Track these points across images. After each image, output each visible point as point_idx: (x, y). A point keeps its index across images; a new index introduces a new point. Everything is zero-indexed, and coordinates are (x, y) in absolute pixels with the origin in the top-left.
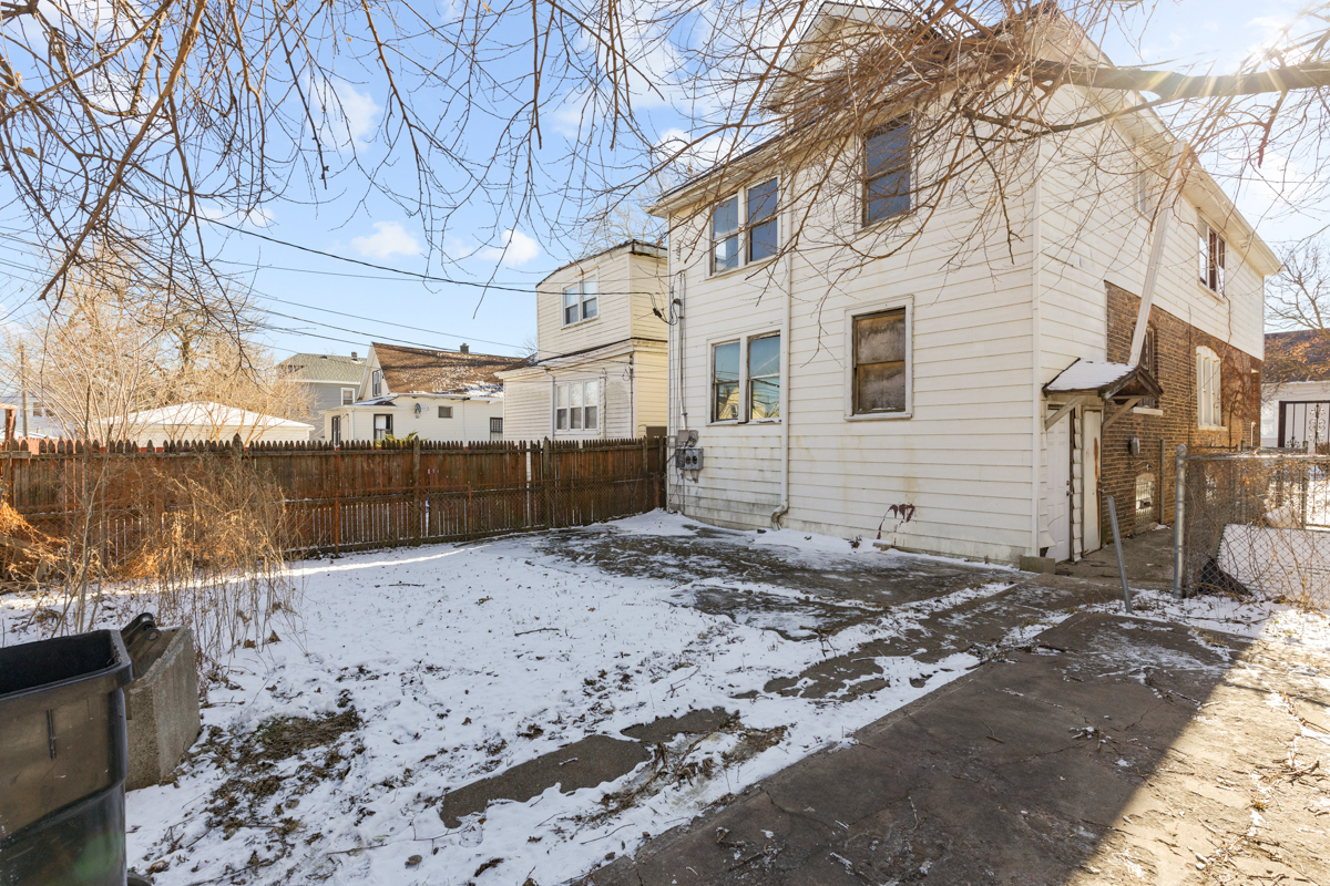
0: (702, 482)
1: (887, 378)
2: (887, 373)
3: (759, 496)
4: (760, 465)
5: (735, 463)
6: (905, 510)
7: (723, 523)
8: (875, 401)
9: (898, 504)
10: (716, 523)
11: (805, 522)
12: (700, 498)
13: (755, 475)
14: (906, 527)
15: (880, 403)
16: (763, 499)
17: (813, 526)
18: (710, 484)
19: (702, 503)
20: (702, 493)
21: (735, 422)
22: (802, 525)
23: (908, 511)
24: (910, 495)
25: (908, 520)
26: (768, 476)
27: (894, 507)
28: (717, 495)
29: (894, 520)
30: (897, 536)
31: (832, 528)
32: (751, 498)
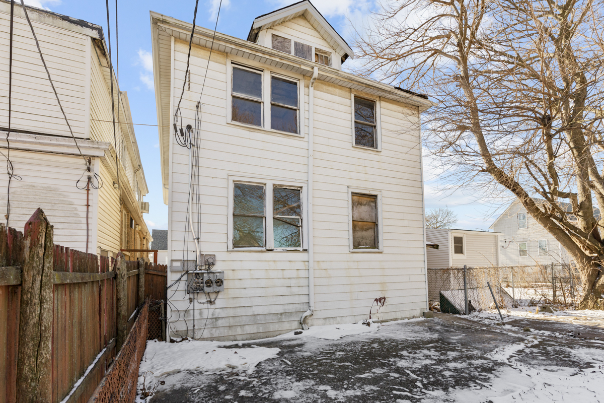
0: (219, 303)
1: (365, 231)
2: (365, 227)
3: (286, 307)
4: (288, 282)
5: (263, 283)
6: (381, 300)
7: (248, 336)
8: (359, 242)
9: (378, 298)
10: (239, 338)
11: (325, 319)
12: (217, 319)
13: (284, 291)
14: (383, 309)
15: (362, 244)
16: (291, 308)
17: (331, 320)
18: (232, 303)
19: (220, 323)
20: (219, 314)
21: (264, 249)
22: (323, 321)
23: (382, 301)
24: (383, 292)
25: (383, 305)
26: (295, 290)
27: (376, 300)
28: (239, 312)
29: (376, 307)
30: (378, 315)
31: (344, 318)
32: (280, 309)
